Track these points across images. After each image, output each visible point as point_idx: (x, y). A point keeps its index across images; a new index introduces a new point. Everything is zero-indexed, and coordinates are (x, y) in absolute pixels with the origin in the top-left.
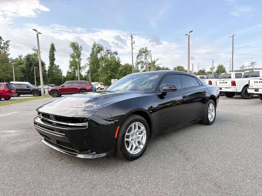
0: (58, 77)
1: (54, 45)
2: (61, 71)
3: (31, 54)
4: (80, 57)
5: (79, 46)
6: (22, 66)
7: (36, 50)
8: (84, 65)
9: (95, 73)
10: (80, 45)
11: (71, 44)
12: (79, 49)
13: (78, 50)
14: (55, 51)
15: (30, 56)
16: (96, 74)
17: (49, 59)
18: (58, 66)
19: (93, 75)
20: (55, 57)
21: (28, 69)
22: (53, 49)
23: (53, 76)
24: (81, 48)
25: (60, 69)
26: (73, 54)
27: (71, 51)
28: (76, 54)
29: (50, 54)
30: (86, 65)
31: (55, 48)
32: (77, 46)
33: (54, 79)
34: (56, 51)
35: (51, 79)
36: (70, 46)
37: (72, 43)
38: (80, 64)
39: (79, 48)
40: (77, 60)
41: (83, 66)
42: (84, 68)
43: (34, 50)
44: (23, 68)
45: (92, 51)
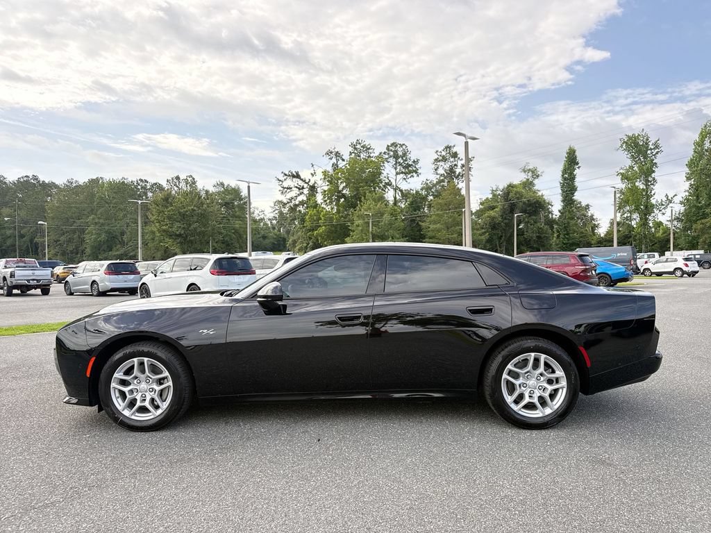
0: (582, 237)
1: (574, 152)
2: (593, 219)
3: (516, 182)
4: (653, 175)
5: (650, 144)
6: (492, 213)
7: (529, 170)
8: (664, 199)
9: (699, 222)
10: (652, 140)
11: (624, 142)
12: (649, 152)
13: (645, 157)
14: (576, 166)
15: (512, 187)
16: (701, 224)
17: (560, 191)
18: (588, 205)
19: (694, 226)
20: (578, 182)
21: (506, 219)
22: (572, 161)
23: (568, 234)
24: (657, 147)
25: (592, 216)
26: (631, 167)
27: (625, 161)
28: (639, 169)
29: (563, 176)
30: (670, 198)
31: (579, 159)
32: (643, 145)
33: (570, 242)
34: (579, 168)
35: (563, 243)
36: (622, 146)
37: (628, 136)
38: (649, 197)
39: (651, 149)
40: (640, 185)
41: (660, 201)
42: (663, 207)
43: (525, 172)
44: (493, 218)
45: (695, 152)
